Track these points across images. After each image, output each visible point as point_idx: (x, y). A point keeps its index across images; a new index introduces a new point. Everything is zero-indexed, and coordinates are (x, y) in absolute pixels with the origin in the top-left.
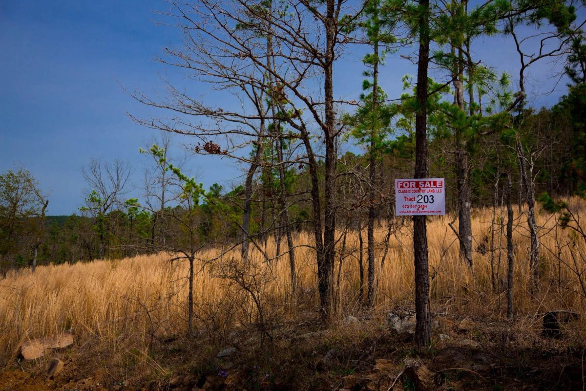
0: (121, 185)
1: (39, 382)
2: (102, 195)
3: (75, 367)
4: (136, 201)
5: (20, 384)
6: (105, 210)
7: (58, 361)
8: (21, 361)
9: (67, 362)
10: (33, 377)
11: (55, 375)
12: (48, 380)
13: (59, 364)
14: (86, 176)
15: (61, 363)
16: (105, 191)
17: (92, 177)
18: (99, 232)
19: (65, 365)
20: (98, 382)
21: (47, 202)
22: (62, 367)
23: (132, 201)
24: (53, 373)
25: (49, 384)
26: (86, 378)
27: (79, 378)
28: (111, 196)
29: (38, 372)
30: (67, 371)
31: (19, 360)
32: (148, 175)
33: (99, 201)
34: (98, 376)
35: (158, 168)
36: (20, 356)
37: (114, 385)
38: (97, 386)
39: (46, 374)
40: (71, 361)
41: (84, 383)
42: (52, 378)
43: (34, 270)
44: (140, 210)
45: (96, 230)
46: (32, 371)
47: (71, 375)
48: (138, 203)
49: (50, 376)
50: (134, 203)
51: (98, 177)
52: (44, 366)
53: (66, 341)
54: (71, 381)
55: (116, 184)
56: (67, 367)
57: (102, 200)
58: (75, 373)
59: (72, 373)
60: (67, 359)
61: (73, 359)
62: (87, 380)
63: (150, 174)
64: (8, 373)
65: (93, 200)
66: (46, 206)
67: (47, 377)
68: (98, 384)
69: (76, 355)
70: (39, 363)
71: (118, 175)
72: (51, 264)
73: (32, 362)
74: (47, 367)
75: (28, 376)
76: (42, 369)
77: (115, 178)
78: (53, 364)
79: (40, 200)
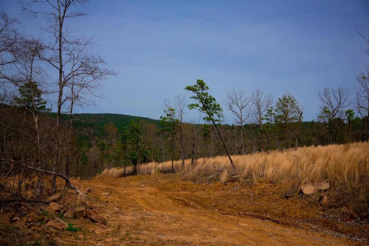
0: (342, 102)
1: (314, 207)
2: (331, 109)
3: (334, 201)
4: (352, 111)
5: (304, 206)
6: (333, 117)
7: (324, 197)
8: (302, 194)
9: (329, 197)
10: (310, 204)
11: (323, 203)
12: (319, 206)
13: (324, 198)
14: (321, 98)
15: (325, 197)
16: (332, 106)
17: (325, 99)
18: (330, 129)
19: (328, 199)
20: (351, 210)
21: (302, 113)
22: (327, 200)
23: (349, 111)
24: (322, 202)
25: (320, 208)
26: (342, 207)
27: (337, 207)
28: (336, 109)
29: (313, 201)
30: (330, 202)
31: (301, 194)
32: (359, 96)
33: (329, 112)
34: (350, 206)
35: (366, 91)
36: (301, 192)
37: (362, 213)
38: (351, 212)
39: (317, 203)
40: (331, 197)
41: (341, 210)
42: (321, 205)
43: (296, 150)
44: (355, 116)
45: (328, 129)
46: (310, 200)
47: (332, 205)
48: (353, 111)
49: (320, 204)
50: (351, 112)
51: (328, 98)
52: (316, 198)
53: (325, 186)
54: (333, 208)
55: (339, 101)
56: (329, 200)
57: (331, 111)
58: (334, 204)
59: (333, 203)
60: (329, 196)
61: (332, 196)
62: (343, 208)
63: (360, 95)
64: (296, 200)
65: (325, 111)
66: (301, 115)
67: (318, 204)
68: (351, 211)
69: (334, 194)
70: (313, 197)
71: (340, 97)
72: (305, 146)
73: (309, 196)
74: (318, 199)
75: (307, 203)
76: (315, 200)
77: (338, 99)
78: (321, 198)
79: (298, 112)
